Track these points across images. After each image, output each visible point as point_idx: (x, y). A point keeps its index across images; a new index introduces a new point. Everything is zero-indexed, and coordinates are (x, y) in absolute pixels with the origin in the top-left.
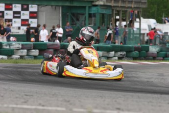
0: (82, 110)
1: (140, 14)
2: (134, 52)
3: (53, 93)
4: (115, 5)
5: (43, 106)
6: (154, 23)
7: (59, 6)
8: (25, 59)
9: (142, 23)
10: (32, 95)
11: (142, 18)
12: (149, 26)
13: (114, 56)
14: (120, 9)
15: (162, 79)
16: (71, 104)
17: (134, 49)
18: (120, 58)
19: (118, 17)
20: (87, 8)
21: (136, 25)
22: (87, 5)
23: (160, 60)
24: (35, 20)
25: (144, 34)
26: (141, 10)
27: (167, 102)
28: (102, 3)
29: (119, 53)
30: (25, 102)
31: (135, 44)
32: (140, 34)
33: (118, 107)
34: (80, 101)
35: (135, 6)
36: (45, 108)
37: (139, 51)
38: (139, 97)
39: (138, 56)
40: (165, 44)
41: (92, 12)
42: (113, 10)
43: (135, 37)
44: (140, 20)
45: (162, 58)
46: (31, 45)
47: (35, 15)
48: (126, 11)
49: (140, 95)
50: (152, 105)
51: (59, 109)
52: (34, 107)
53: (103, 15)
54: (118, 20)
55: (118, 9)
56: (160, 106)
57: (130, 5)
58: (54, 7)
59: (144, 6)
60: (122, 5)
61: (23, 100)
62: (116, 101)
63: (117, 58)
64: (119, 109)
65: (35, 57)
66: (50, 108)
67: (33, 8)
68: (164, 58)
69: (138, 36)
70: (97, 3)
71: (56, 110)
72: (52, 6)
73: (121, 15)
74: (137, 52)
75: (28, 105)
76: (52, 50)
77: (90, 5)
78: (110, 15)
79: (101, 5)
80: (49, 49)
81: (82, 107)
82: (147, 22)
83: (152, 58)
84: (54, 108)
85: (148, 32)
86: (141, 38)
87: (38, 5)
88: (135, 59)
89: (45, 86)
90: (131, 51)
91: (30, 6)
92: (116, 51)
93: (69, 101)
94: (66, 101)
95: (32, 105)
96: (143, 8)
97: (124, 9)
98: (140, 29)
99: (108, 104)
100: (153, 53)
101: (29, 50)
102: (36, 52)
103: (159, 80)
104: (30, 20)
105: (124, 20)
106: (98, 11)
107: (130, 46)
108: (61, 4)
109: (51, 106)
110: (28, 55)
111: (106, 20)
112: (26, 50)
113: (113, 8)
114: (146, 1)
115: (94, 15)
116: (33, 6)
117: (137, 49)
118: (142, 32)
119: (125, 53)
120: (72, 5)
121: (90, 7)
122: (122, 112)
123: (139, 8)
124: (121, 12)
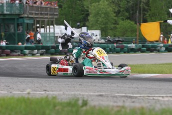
0: (19, 92)
1: (54, 23)
2: (51, 50)
4: (35, 16)
11: (55, 26)
12: (61, 31)
13: (37, 53)
14: (40, 19)
16: (10, 88)
17: (51, 48)
18: (42, 55)
19: (38, 25)
20: (16, 19)
21: (52, 30)
22: (16, 17)
25: (57, 37)
26: (54, 20)
27: (79, 84)
28: (26, 16)
29: (41, 51)
31: (51, 44)
32: (55, 37)
33: (45, 89)
34: (16, 86)
35: (50, 17)
37: (55, 49)
38: (58, 81)
39: (54, 52)
41: (20, 22)
42: (34, 20)
43: (51, 39)
48: (44, 21)
50: (69, 87)
51: (2, 92)
53: (27, 24)
54: (38, 27)
55: (38, 19)
56: (74, 87)
57: (46, 17)
59: (56, 17)
60: (41, 16)
62: (42, 85)
63: (39, 54)
69: (53, 38)
70: (23, 16)
73: (40, 24)
74: (53, 50)
77: (18, 17)
78: (32, 24)
79: (26, 17)
81: (19, 90)
82: (59, 28)
83: (64, 53)
85: (60, 35)
86: (56, 39)
90: (49, 49)
92: (38, 50)
94: (6, 86)
96: (56, 18)
97: (42, 19)
98: (54, 33)
99: (37, 87)
105: (42, 27)
106: (24, 21)
107: (49, 45)
114: (58, 13)
115: (21, 24)
117: (53, 47)
118: (56, 35)
119: (45, 50)
121: (18, 19)
122: (47, 93)
123: (53, 18)
124: (40, 22)
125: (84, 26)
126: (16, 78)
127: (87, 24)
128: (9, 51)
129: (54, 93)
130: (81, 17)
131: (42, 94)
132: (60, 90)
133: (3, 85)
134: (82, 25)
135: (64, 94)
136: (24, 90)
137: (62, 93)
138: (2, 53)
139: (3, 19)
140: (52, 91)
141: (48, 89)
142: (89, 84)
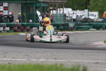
0: (36, 60)
1: (63, 6)
2: (61, 27)
3: (19, 51)
4: (50, 1)
5: (14, 58)
6: (71, 11)
7: (20, 3)
8: (2, 32)
9: (64, 11)
10: (8, 53)
11: (64, 8)
12: (68, 12)
15: (77, 41)
16: (29, 57)
17: (61, 25)
19: (51, 8)
20: (35, 4)
22: (35, 2)
23: (75, 30)
24: (7, 11)
26: (64, 4)
27: (81, 54)
30: (5, 57)
31: (61, 22)
33: (55, 57)
34: (34, 55)
35: (61, 2)
36: (16, 59)
37: (64, 26)
38: (65, 52)
39: (63, 29)
40: (77, 22)
41: (37, 6)
42: (48, 4)
44: (63, 9)
45: (76, 29)
46: (5, 25)
47: (7, 8)
48: (56, 5)
49: (66, 50)
50: (73, 56)
51: (23, 60)
52: (9, 59)
53: (43, 7)
54: (51, 10)
55: (51, 4)
56: (77, 56)
57: (57, 1)
58: (17, 4)
59: (65, 2)
60: (54, 1)
61: (3, 56)
62: (53, 54)
64: (55, 59)
65: (8, 31)
66: (18, 60)
67: (6, 5)
68: (77, 29)
70: (40, 1)
71: (22, 60)
72: (15, 3)
73: (53, 7)
74: (62, 27)
75: (6, 58)
76: (16, 27)
78: (47, 7)
79: (42, 2)
80: (15, 26)
81: (35, 58)
82: (67, 10)
83: (70, 29)
84: (21, 60)
87: (8, 3)
88: (61, 30)
89: (14, 47)
90: (59, 26)
91: (4, 3)
93: (28, 55)
94: (26, 55)
95: (8, 58)
97: (54, 4)
99: (49, 56)
100: (71, 27)
101: (4, 28)
102: (8, 29)
103: (75, 42)
104: (4, 11)
105: (54, 9)
106: (41, 5)
107: (59, 23)
108: (20, 2)
109: (19, 58)
110: (3, 30)
111: (45, 10)
112: (2, 28)
113: (49, 3)
115: (39, 7)
116: (6, 3)
119: (56, 27)
120: (26, 2)
121: (36, 3)
122: (57, 60)
123: (62, 3)
124: (53, 5)
125: (86, 8)
126: (34, 49)
127: (88, 7)
128: (29, 27)
129: (62, 60)
130: (84, 2)
131: (53, 61)
132: (67, 59)
133: (24, 54)
134: (84, 8)
135: (69, 62)
136: (39, 58)
137: (67, 61)
138: (24, 29)
139: (25, 4)
140: (61, 59)
141: (57, 57)
142: (89, 54)
